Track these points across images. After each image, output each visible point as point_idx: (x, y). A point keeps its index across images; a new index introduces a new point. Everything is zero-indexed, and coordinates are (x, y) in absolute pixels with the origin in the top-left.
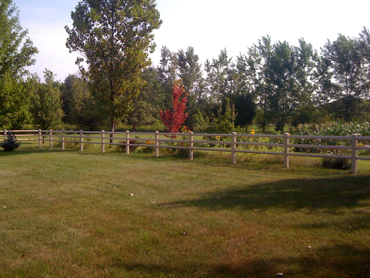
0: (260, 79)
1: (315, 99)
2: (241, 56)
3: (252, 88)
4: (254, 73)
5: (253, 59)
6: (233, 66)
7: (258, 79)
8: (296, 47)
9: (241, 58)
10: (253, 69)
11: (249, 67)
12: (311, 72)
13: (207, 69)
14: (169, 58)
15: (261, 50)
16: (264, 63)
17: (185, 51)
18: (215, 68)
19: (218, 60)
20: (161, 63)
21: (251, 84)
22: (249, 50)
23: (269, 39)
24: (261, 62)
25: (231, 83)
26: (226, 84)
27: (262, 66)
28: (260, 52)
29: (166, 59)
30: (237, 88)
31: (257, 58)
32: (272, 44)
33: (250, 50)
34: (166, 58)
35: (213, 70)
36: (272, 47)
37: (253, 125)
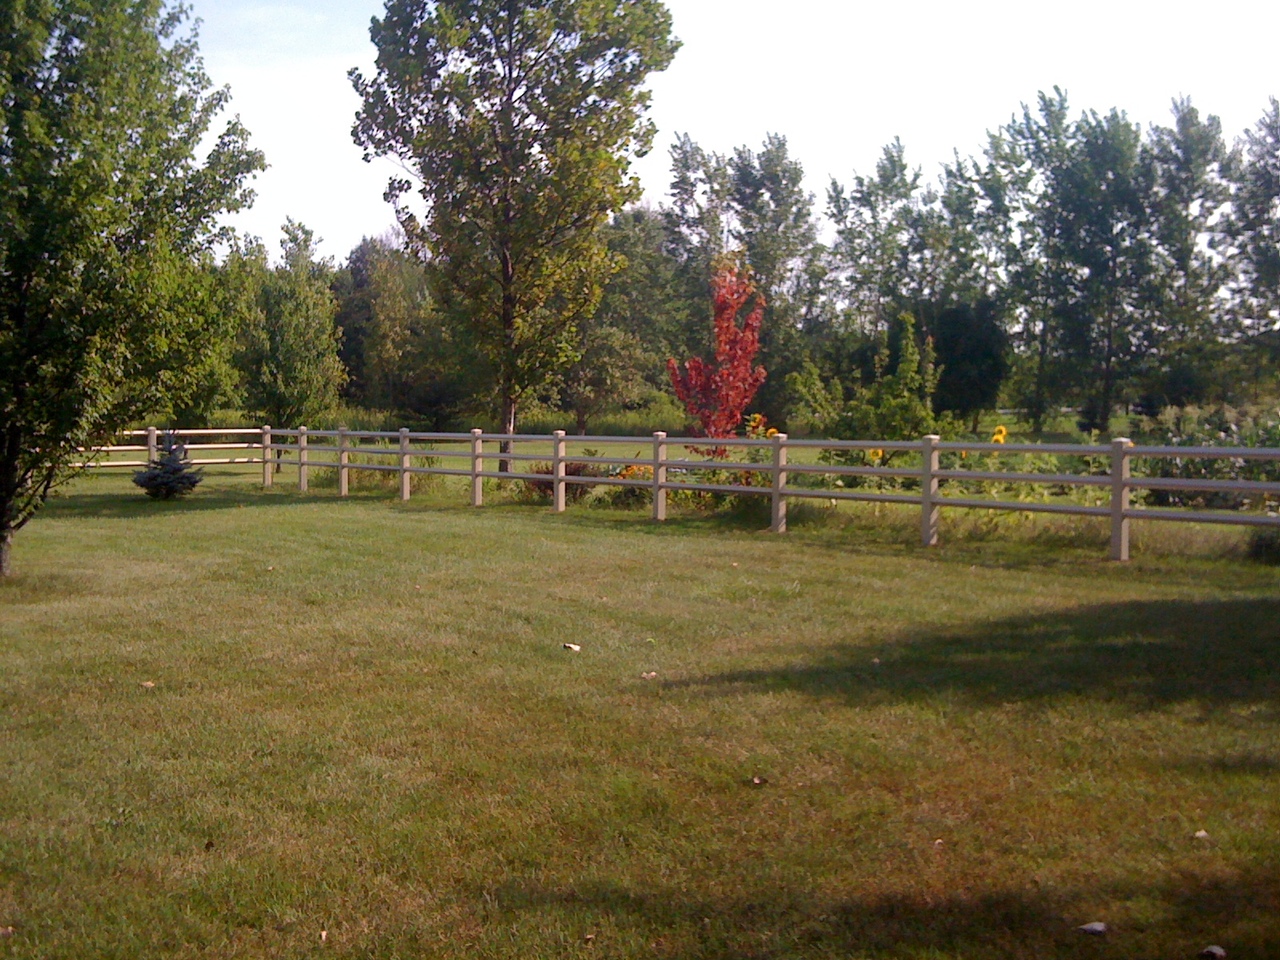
0: (1025, 245)
1: (1226, 318)
2: (959, 164)
3: (998, 278)
4: (1005, 224)
5: (1004, 172)
6: (929, 199)
7: (1018, 246)
8: (1162, 126)
9: (960, 169)
10: (1000, 210)
11: (988, 202)
12: (1212, 220)
13: (835, 211)
14: (701, 174)
15: (1030, 141)
16: (1041, 189)
17: (757, 148)
18: (862, 210)
19: (877, 179)
20: (673, 195)
21: (995, 265)
22: (989, 140)
23: (1063, 100)
24: (1031, 186)
25: (921, 260)
26: (904, 264)
27: (1033, 200)
28: (1027, 149)
29: (692, 180)
30: (942, 278)
31: (1016, 170)
32: (1072, 118)
33: (995, 142)
34: (692, 176)
35: (859, 214)
36: (1072, 129)
37: (1000, 411)
